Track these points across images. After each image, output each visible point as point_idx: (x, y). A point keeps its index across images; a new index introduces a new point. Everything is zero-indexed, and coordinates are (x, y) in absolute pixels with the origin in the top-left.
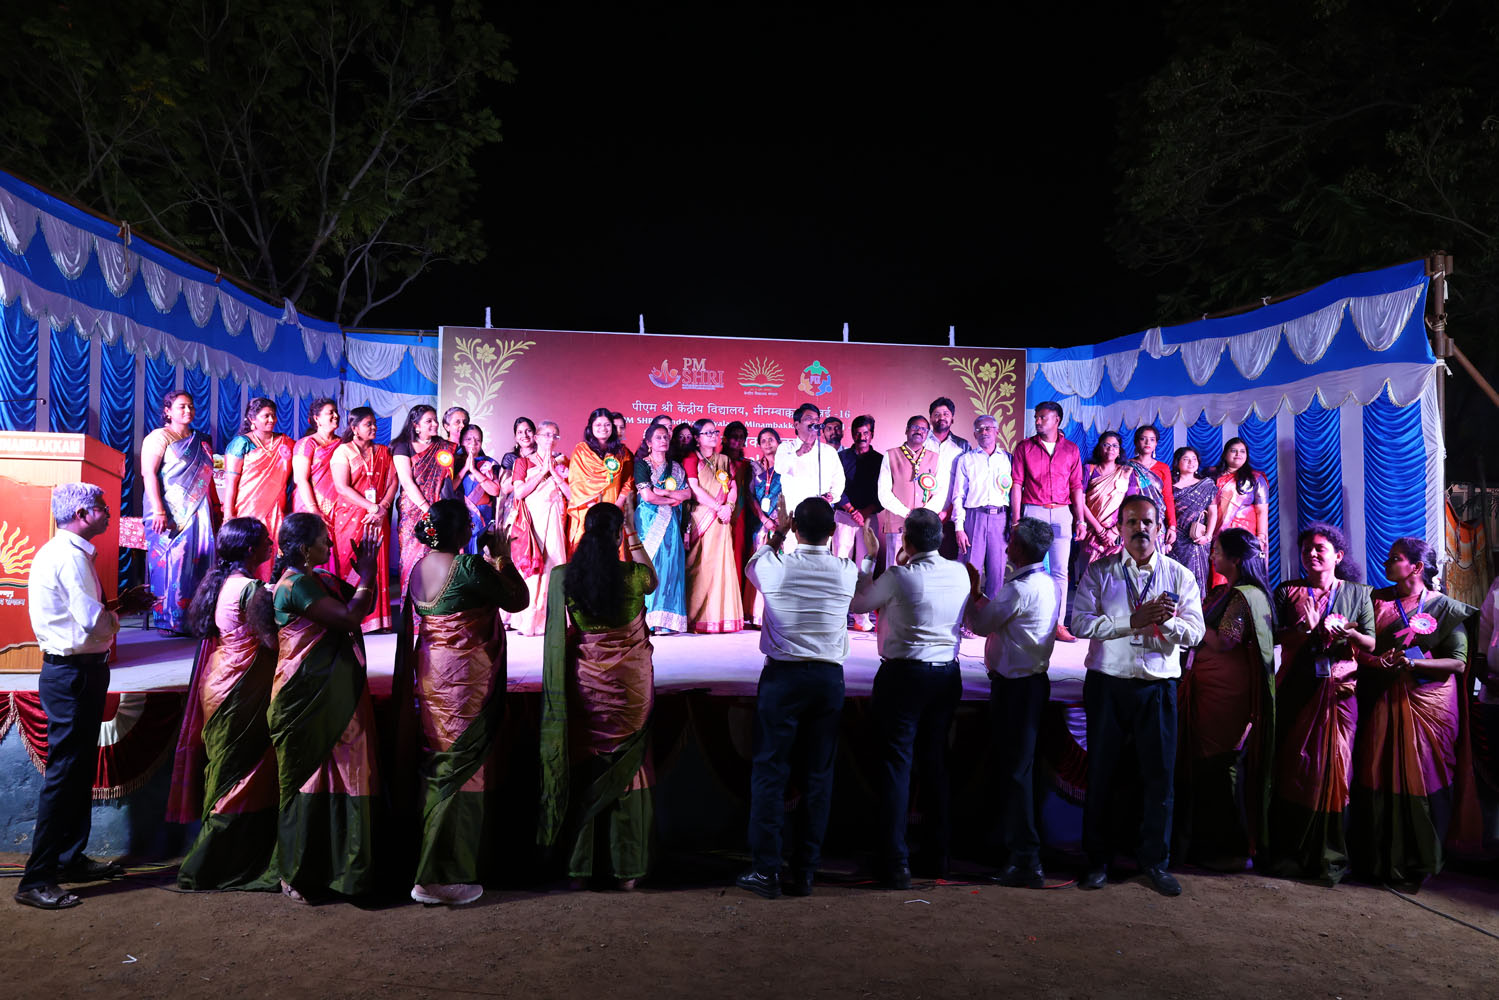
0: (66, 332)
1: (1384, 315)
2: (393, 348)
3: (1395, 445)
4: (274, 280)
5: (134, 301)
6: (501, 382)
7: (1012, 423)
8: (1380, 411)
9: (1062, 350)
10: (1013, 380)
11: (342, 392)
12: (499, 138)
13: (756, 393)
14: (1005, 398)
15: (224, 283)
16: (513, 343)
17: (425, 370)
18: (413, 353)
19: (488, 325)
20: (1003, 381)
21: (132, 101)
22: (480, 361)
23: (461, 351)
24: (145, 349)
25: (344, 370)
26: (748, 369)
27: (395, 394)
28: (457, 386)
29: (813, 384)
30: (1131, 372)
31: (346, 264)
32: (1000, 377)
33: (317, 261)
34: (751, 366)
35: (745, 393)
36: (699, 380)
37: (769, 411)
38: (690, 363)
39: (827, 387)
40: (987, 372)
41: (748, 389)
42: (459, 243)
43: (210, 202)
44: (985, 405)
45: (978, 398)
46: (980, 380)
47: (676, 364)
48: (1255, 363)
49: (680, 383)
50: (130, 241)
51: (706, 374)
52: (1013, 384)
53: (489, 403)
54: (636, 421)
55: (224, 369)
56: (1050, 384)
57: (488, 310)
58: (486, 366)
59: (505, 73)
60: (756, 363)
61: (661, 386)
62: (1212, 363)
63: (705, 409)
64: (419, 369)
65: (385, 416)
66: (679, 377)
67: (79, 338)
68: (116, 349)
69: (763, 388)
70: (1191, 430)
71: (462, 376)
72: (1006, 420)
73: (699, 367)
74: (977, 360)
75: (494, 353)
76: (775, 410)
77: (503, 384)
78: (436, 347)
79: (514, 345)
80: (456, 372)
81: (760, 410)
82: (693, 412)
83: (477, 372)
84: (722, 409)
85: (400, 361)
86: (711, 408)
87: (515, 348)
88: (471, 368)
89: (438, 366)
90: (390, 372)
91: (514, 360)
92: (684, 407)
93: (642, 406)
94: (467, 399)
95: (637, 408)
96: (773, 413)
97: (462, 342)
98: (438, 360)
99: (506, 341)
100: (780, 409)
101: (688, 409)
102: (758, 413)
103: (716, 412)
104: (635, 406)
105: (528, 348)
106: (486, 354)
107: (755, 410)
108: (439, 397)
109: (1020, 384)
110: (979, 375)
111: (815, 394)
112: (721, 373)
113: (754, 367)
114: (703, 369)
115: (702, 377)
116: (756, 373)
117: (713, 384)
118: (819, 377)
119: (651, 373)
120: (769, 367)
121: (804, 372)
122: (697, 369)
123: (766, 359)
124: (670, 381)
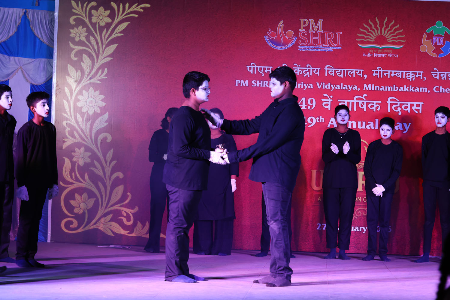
2: (10, 12)
6: (116, 46)
13: (376, 55)
16: (127, 6)
17: (41, 34)
18: (30, 17)
22: (96, 23)
23: (76, 14)
26: (367, 30)
27: (12, 58)
28: (74, 49)
29: (435, 45)
34: (370, 26)
35: (364, 55)
36: (316, 42)
37: (388, 73)
41: (367, 50)
47: (292, 25)
49: (297, 44)
51: (323, 35)
53: (102, 67)
54: (250, 83)
58: (101, 29)
60: (375, 24)
61: (276, 48)
63: (322, 71)
64: (35, 31)
66: (295, 38)
69: (383, 49)
71: (77, 39)
73: (316, 28)
75: (109, 16)
76: (395, 73)
77: (117, 46)
78: (52, 10)
79: (129, 8)
80: (72, 35)
81: (380, 72)
82: (309, 74)
83: (92, 36)
84: (340, 71)
85: (18, 25)
86: (328, 71)
87: (130, 10)
88: (86, 32)
89: (54, 30)
90: (8, 36)
91: (129, 23)
92: (299, 69)
93: (257, 68)
94: (82, 64)
95: (252, 71)
96: (393, 75)
97: (78, 6)
98: (54, 24)
99: (121, 4)
100: (401, 72)
101: (304, 71)
102: (377, 75)
103: (333, 74)
104: (250, 69)
105: (142, 11)
106: (101, 17)
107: (375, 72)
108: (55, 62)
111: (437, 56)
112: (339, 34)
113: (373, 28)
114: (321, 31)
115: (319, 38)
116: (376, 34)
117: (330, 46)
118: (442, 38)
119: (267, 35)
120: (389, 28)
121: (427, 33)
122: (314, 30)
123: (386, 19)
124: (286, 42)
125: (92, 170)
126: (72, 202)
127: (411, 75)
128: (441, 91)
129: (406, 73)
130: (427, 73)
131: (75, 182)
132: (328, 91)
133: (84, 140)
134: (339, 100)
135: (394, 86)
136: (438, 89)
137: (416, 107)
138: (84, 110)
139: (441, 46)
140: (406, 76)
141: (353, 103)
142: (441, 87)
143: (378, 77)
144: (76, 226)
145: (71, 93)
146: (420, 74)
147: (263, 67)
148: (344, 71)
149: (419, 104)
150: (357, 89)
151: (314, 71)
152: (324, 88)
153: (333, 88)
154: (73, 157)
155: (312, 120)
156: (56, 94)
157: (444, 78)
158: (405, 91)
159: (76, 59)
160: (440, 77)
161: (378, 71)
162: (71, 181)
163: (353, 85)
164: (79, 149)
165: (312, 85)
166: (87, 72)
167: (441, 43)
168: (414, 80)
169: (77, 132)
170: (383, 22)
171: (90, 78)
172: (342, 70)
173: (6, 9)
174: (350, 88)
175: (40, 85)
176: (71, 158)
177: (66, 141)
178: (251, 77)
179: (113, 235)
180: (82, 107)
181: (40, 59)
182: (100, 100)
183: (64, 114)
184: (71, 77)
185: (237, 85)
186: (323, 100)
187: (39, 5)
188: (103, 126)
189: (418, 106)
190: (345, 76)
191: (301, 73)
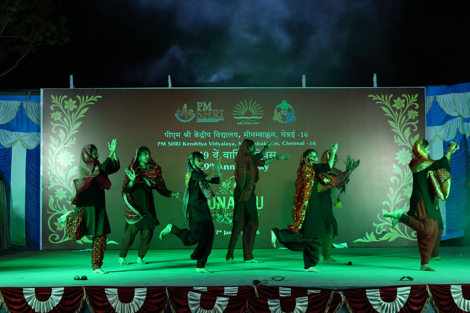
2: (12, 103)
6: (81, 122)
7: (417, 137)
9: (450, 86)
10: (416, 108)
13: (245, 123)
14: (411, 120)
16: (87, 97)
17: (32, 117)
18: (25, 106)
19: (72, 87)
20: (409, 109)
22: (67, 109)
23: (55, 104)
26: (239, 107)
27: (14, 133)
28: (54, 126)
29: (283, 116)
32: (408, 106)
34: (241, 105)
35: (238, 123)
36: (207, 116)
37: (253, 134)
38: (201, 106)
39: (292, 118)
40: (399, 103)
41: (240, 121)
42: (52, 33)
44: (398, 125)
45: (394, 121)
46: (394, 109)
47: (192, 106)
49: (195, 118)
51: (212, 112)
52: (417, 110)
53: (72, 137)
56: (442, 110)
57: (71, 77)
58: (71, 112)
60: (244, 104)
61: (183, 121)
63: (212, 135)
64: (28, 115)
65: (8, 147)
66: (194, 115)
69: (250, 119)
71: (56, 120)
72: (413, 135)
73: (207, 108)
74: (391, 96)
75: (75, 104)
76: (258, 134)
77: (82, 124)
78: (39, 102)
79: (88, 99)
80: (52, 117)
81: (248, 134)
82: (204, 137)
83: (65, 117)
84: (223, 134)
85: (17, 111)
86: (216, 134)
87: (89, 100)
88: (61, 115)
89: (40, 114)
90: (11, 119)
91: (89, 108)
92: (198, 134)
93: (171, 134)
94: (59, 134)
95: (168, 136)
96: (256, 135)
97: (55, 98)
98: (40, 110)
99: (83, 96)
100: (261, 133)
101: (201, 135)
102: (247, 136)
103: (219, 136)
104: (167, 135)
105: (97, 100)
106: (71, 105)
107: (245, 134)
108: (42, 134)
109: (421, 110)
110: (393, 106)
111: (284, 122)
112: (222, 111)
113: (243, 106)
114: (210, 109)
115: (210, 114)
116: (245, 110)
117: (217, 118)
118: (286, 111)
119: (177, 113)
120: (253, 106)
121: (277, 108)
122: (206, 109)
123: (251, 100)
124: (189, 117)
125: (67, 202)
126: (55, 224)
127: (268, 135)
128: (287, 145)
129: (265, 134)
130: (278, 134)
131: (57, 211)
132: (216, 147)
133: (62, 184)
134: (223, 153)
135: (258, 142)
136: (285, 143)
137: (272, 155)
138: (61, 164)
139: (286, 116)
140: (264, 135)
141: (232, 154)
142: (287, 142)
143: (247, 137)
144: (59, 239)
145: (53, 154)
146: (273, 134)
147: (174, 133)
148: (226, 134)
149: (274, 153)
150: (234, 145)
151: (207, 135)
152: (213, 145)
153: (219, 145)
154: (55, 194)
155: (207, 166)
156: (43, 155)
157: (289, 136)
158: (264, 145)
159: (55, 132)
160: (286, 136)
161: (247, 133)
162: (54, 210)
163: (232, 143)
164: (59, 189)
165: (206, 144)
166: (62, 140)
167: (286, 114)
168: (270, 138)
169: (57, 178)
170: (249, 103)
171: (65, 144)
172: (225, 133)
173: (9, 102)
174: (230, 145)
175: (32, 150)
176: (54, 195)
177: (50, 185)
178: (167, 140)
179: (82, 243)
180: (60, 163)
181: (32, 133)
182: (72, 157)
183: (48, 168)
184: (52, 144)
185: (158, 145)
186: (213, 153)
187: (30, 99)
188: (74, 174)
189: (273, 154)
190: (227, 137)
191: (199, 136)
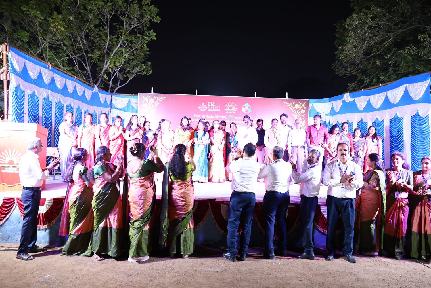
0: (33, 94)
1: (418, 89)
2: (125, 99)
3: (421, 128)
4: (92, 80)
5: (52, 85)
6: (156, 109)
7: (304, 121)
8: (416, 118)
9: (319, 100)
10: (305, 108)
11: (111, 112)
12: (155, 38)
13: (229, 112)
14: (302, 114)
15: (77, 80)
16: (159, 98)
17: (134, 105)
18: (131, 101)
19: (152, 93)
20: (302, 109)
21: (52, 28)
22: (150, 103)
23: (144, 100)
24: (55, 99)
25: (111, 105)
26: (227, 105)
27: (126, 112)
28: (143, 110)
29: (246, 110)
30: (340, 106)
31: (112, 75)
33: (104, 74)
35: (226, 112)
36: (213, 108)
37: (233, 117)
38: (210, 104)
39: (250, 111)
40: (297, 106)
41: (227, 111)
42: (144, 69)
43: (74, 58)
44: (296, 116)
45: (295, 114)
46: (295, 109)
47: (206, 104)
48: (378, 103)
49: (207, 109)
50: (51, 69)
51: (215, 107)
52: (305, 110)
55: (77, 105)
56: (316, 110)
57: (152, 88)
59: (158, 19)
60: (229, 103)
61: (202, 110)
62: (365, 103)
63: (214, 117)
64: (132, 105)
67: (36, 96)
68: (46, 100)
69: (231, 111)
70: (358, 123)
71: (145, 107)
74: (294, 103)
75: (154, 101)
78: (137, 99)
80: (143, 106)
81: (230, 117)
82: (211, 118)
83: (149, 106)
84: (219, 117)
85: (127, 103)
86: (216, 117)
88: (147, 105)
89: (138, 104)
90: (124, 106)
91: (159, 103)
93: (196, 116)
97: (145, 98)
99: (157, 97)
101: (209, 117)
104: (194, 116)
105: (163, 99)
106: (152, 101)
108: (138, 113)
109: (307, 110)
110: (295, 107)
111: (246, 113)
112: (219, 106)
114: (214, 105)
116: (229, 106)
117: (217, 110)
118: (248, 108)
119: (199, 106)
120: (233, 105)
121: (243, 106)
122: (212, 105)
123: (232, 102)
124: (205, 109)
129: (238, 117)
147: (198, 116)
187: (133, 97)
190: (221, 118)
